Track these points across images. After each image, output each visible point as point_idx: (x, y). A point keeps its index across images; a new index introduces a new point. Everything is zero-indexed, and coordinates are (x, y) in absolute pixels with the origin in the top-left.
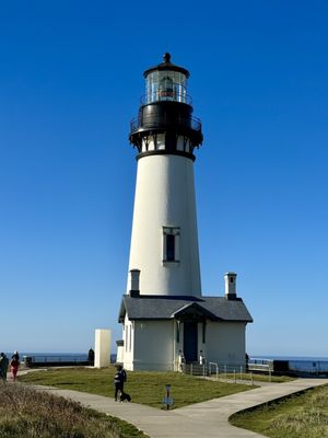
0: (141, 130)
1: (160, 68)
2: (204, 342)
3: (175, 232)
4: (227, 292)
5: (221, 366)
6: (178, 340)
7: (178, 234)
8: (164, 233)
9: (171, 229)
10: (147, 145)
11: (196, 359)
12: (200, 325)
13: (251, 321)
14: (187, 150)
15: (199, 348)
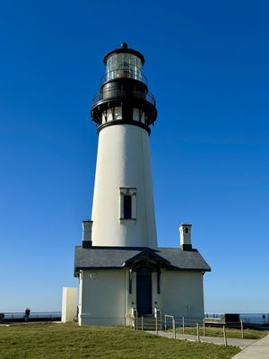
0: (100, 103)
1: (117, 51)
2: (159, 293)
3: (131, 192)
4: (182, 243)
5: (178, 319)
6: (130, 291)
7: (135, 194)
8: (122, 193)
9: (128, 189)
10: (106, 118)
11: (150, 311)
12: (154, 275)
13: (209, 270)
14: (143, 121)
15: (154, 300)
